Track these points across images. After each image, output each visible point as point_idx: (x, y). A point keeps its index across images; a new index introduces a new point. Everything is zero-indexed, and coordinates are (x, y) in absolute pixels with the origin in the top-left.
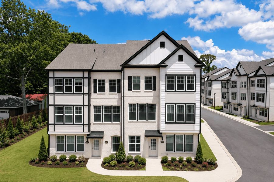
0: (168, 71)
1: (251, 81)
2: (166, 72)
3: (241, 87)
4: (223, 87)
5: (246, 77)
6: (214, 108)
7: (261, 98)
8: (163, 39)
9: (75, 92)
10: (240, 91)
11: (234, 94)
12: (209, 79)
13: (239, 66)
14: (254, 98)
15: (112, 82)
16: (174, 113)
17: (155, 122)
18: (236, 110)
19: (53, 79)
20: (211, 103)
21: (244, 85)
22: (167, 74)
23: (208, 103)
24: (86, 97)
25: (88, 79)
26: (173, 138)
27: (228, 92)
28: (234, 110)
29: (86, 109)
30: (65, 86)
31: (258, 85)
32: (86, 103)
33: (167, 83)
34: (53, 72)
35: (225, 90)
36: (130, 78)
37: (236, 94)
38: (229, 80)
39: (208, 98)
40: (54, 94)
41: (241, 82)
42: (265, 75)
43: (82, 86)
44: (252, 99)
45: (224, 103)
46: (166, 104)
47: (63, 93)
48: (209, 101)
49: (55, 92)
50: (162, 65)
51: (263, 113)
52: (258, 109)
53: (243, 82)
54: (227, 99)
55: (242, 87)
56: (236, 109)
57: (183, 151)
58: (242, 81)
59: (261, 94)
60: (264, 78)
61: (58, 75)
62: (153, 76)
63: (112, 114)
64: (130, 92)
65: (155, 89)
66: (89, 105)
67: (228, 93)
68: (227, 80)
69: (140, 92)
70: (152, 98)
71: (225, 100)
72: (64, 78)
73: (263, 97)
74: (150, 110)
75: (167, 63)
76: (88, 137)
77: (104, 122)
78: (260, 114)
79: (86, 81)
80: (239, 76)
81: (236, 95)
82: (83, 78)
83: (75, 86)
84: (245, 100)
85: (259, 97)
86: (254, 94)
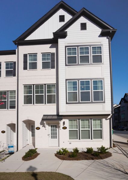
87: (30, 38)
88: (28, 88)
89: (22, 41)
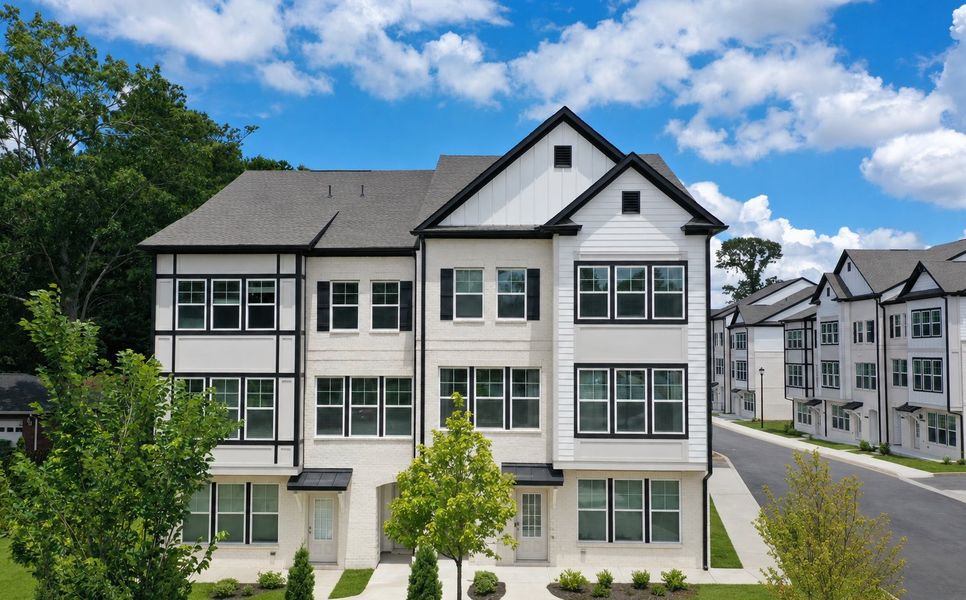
0: (581, 250)
1: (891, 317)
2: (576, 253)
3: (855, 342)
4: (791, 345)
5: (872, 303)
6: (761, 424)
7: (932, 374)
8: (564, 136)
9: (249, 327)
10: (851, 355)
11: (831, 368)
12: (739, 320)
13: (846, 266)
14: (905, 378)
15: (381, 291)
16: (608, 401)
17: (538, 435)
18: (841, 427)
19: (172, 280)
20: (750, 406)
21: (865, 332)
22: (581, 259)
23: (739, 405)
24: (288, 344)
25: (294, 280)
26: (602, 490)
27: (809, 362)
28: (835, 426)
29: (286, 388)
30: (212, 305)
31: (916, 332)
32: (287, 366)
33: (579, 292)
34: (172, 256)
35: (797, 357)
36: (446, 275)
37: (837, 366)
38: (811, 318)
39: (736, 391)
40: (173, 333)
41: (855, 324)
42: (940, 293)
43: (275, 304)
44: (896, 383)
45: (799, 404)
46: (577, 366)
47: (205, 329)
48: (743, 401)
49: (177, 329)
50: (563, 226)
51: (942, 433)
52: (921, 417)
53: (861, 324)
54: (807, 388)
55: (861, 340)
56: (841, 424)
57: (641, 539)
58: (857, 320)
59: (927, 362)
60: (939, 302)
61: (189, 266)
62: (529, 270)
63: (382, 406)
64: (447, 323)
65: (534, 315)
66: (298, 376)
67: (810, 367)
68: (805, 320)
69: (482, 323)
70: (526, 346)
71: (800, 394)
72: (209, 277)
73: (938, 371)
74: (520, 390)
75: (577, 219)
76: (295, 484)
77: (351, 437)
78: (932, 438)
79: (288, 287)
80: (846, 300)
81: (837, 372)
82: (279, 276)
83: (247, 304)
84: (874, 387)
85: (923, 375)
86: (905, 362)
87: (457, 220)
88: (454, 378)
89: (431, 230)
